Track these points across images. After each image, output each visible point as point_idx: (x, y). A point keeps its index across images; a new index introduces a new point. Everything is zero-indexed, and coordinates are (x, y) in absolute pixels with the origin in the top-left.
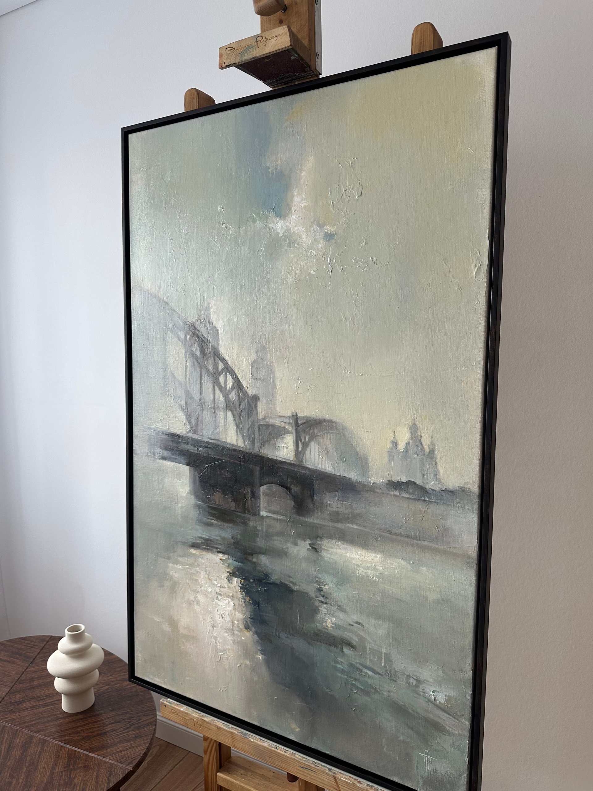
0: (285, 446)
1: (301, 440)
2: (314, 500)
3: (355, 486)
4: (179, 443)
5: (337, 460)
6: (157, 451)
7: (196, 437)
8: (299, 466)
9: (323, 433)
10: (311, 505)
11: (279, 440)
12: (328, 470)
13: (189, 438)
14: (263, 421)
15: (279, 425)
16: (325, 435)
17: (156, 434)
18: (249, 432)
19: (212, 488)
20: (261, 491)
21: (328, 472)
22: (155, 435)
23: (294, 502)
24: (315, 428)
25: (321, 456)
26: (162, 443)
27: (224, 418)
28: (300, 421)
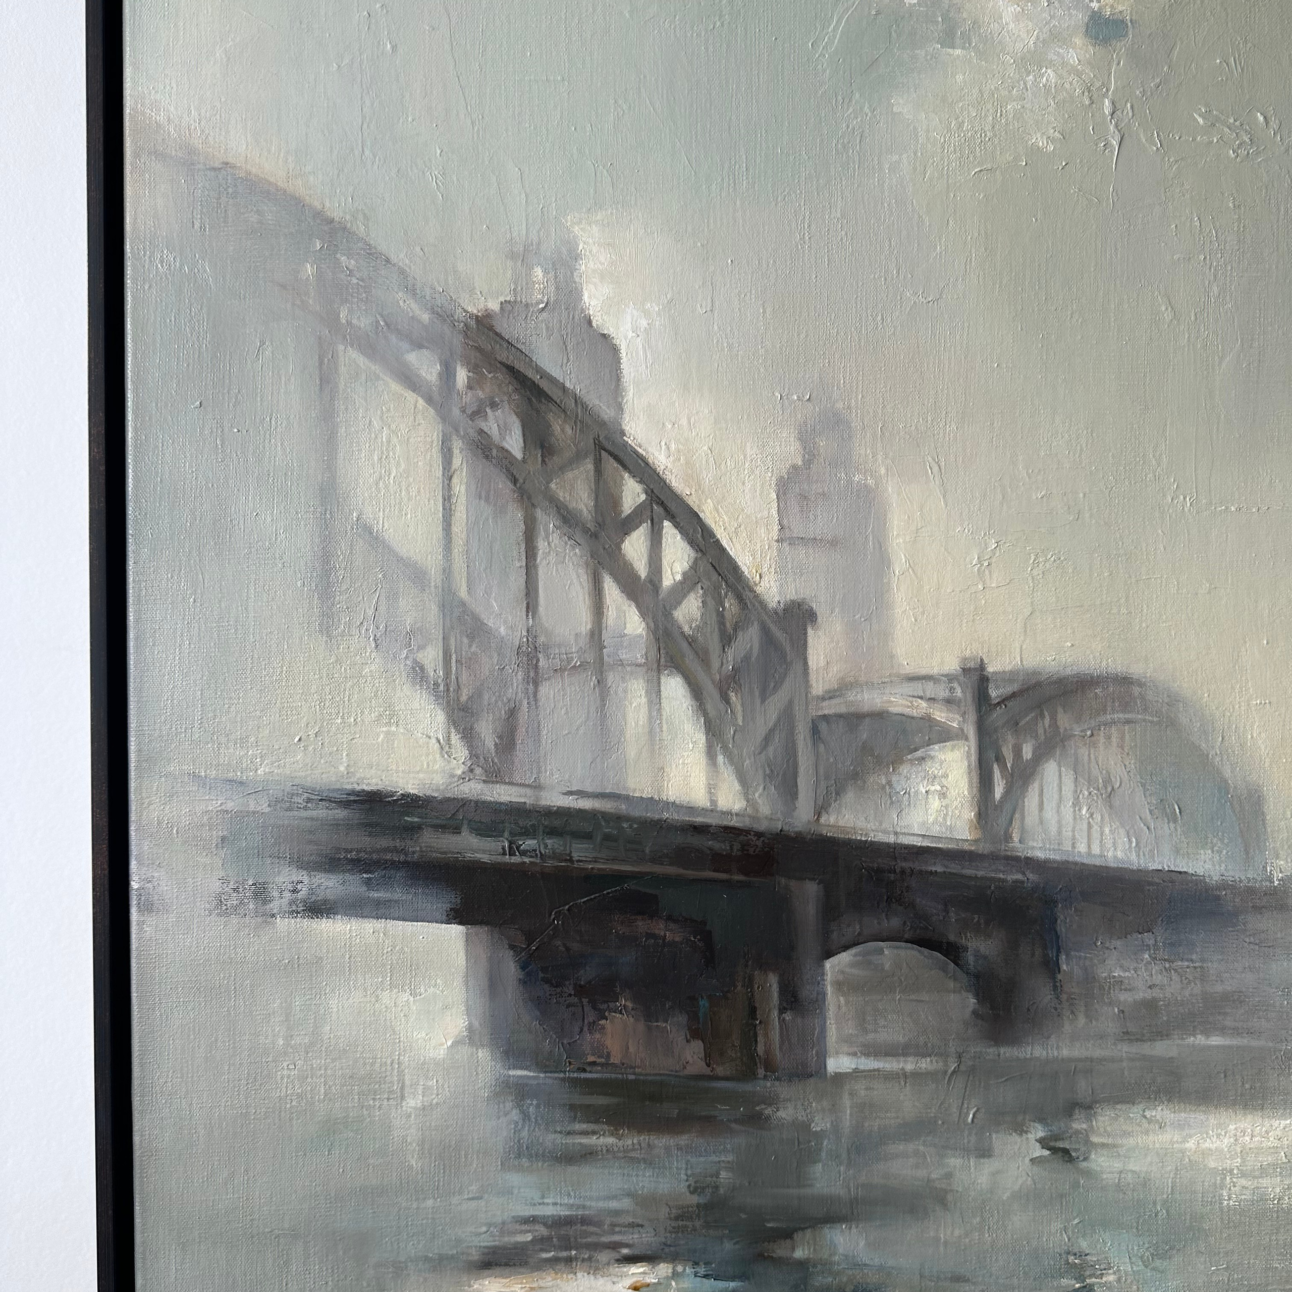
0: (933, 788)
1: (1000, 759)
2: (1059, 977)
3: (1218, 898)
4: (413, 830)
5: (1149, 817)
6: (280, 879)
7: (503, 794)
8: (994, 857)
9: (1093, 723)
10: (1045, 997)
11: (904, 769)
12: (1115, 857)
13: (463, 803)
14: (834, 701)
15: (907, 711)
16: (1102, 734)
17: (275, 803)
18: (771, 749)
19: (585, 1001)
20: (829, 977)
21: (1112, 865)
22: (267, 810)
23: (977, 996)
24: (1060, 710)
25: (1084, 812)
26: (310, 842)
27: (650, 702)
28: (997, 688)
